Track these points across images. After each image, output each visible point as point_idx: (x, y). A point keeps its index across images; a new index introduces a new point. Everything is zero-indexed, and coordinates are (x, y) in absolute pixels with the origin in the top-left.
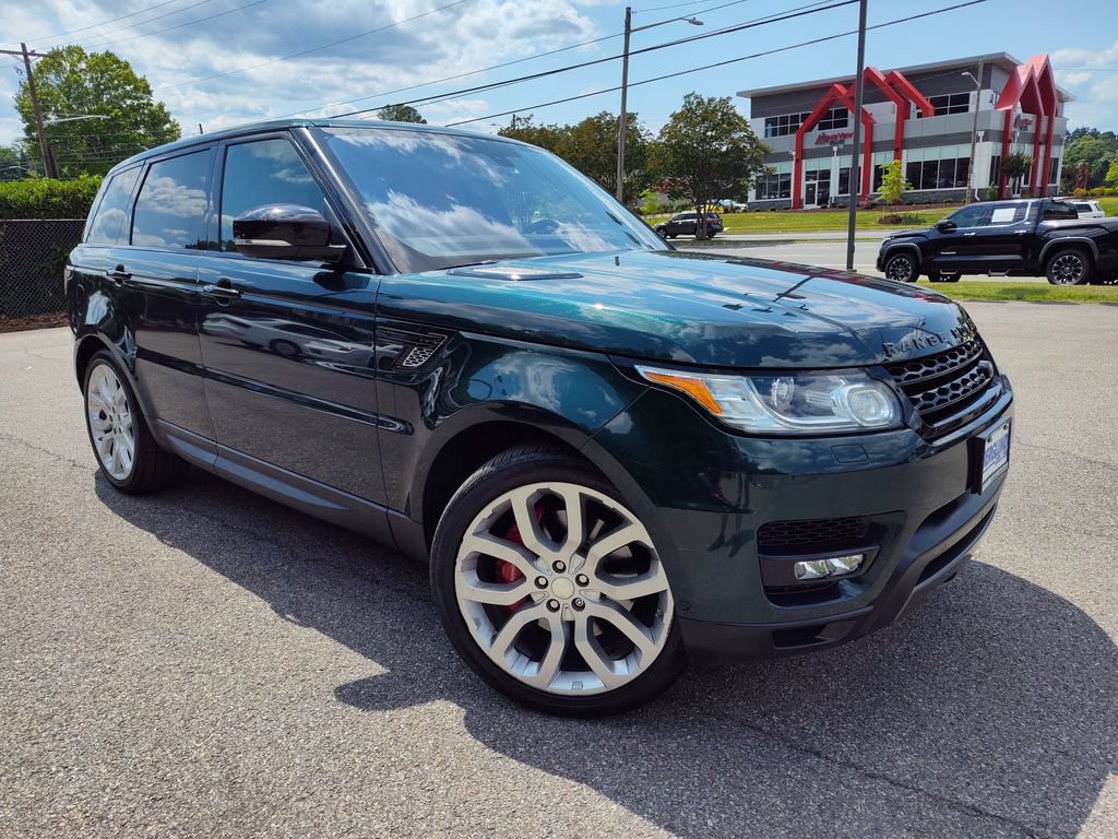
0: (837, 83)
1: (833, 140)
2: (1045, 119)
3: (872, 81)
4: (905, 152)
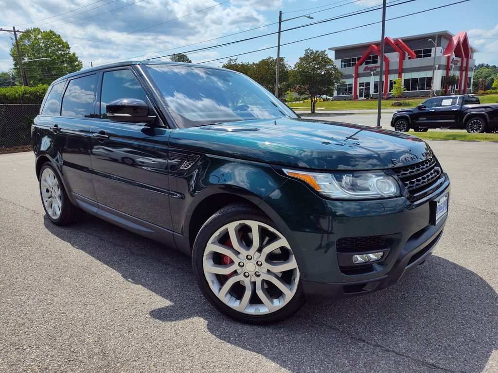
0: (373, 44)
1: (371, 69)
2: (465, 60)
3: (388, 43)
4: (403, 74)
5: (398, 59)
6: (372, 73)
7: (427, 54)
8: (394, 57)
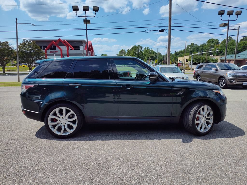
0: (53, 41)
1: (54, 52)
2: (92, 52)
3: (60, 41)
4: (69, 56)
5: (66, 49)
6: (54, 54)
7: (78, 48)
8: (64, 48)
